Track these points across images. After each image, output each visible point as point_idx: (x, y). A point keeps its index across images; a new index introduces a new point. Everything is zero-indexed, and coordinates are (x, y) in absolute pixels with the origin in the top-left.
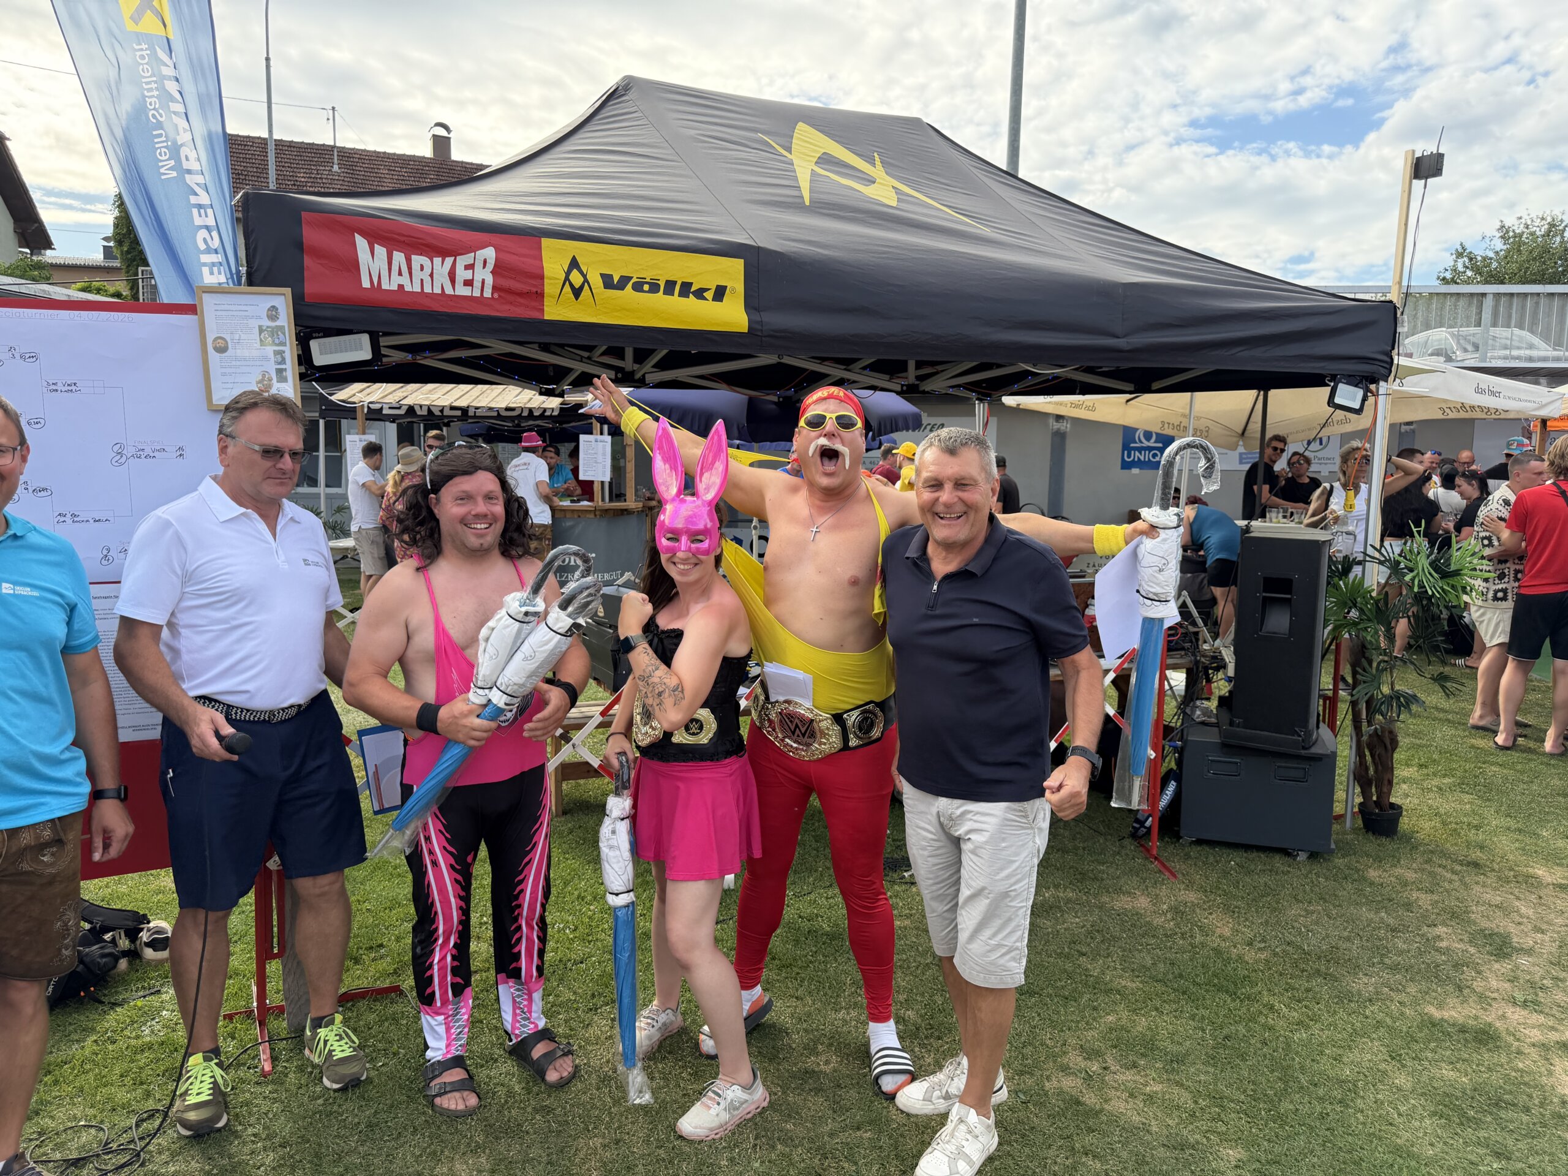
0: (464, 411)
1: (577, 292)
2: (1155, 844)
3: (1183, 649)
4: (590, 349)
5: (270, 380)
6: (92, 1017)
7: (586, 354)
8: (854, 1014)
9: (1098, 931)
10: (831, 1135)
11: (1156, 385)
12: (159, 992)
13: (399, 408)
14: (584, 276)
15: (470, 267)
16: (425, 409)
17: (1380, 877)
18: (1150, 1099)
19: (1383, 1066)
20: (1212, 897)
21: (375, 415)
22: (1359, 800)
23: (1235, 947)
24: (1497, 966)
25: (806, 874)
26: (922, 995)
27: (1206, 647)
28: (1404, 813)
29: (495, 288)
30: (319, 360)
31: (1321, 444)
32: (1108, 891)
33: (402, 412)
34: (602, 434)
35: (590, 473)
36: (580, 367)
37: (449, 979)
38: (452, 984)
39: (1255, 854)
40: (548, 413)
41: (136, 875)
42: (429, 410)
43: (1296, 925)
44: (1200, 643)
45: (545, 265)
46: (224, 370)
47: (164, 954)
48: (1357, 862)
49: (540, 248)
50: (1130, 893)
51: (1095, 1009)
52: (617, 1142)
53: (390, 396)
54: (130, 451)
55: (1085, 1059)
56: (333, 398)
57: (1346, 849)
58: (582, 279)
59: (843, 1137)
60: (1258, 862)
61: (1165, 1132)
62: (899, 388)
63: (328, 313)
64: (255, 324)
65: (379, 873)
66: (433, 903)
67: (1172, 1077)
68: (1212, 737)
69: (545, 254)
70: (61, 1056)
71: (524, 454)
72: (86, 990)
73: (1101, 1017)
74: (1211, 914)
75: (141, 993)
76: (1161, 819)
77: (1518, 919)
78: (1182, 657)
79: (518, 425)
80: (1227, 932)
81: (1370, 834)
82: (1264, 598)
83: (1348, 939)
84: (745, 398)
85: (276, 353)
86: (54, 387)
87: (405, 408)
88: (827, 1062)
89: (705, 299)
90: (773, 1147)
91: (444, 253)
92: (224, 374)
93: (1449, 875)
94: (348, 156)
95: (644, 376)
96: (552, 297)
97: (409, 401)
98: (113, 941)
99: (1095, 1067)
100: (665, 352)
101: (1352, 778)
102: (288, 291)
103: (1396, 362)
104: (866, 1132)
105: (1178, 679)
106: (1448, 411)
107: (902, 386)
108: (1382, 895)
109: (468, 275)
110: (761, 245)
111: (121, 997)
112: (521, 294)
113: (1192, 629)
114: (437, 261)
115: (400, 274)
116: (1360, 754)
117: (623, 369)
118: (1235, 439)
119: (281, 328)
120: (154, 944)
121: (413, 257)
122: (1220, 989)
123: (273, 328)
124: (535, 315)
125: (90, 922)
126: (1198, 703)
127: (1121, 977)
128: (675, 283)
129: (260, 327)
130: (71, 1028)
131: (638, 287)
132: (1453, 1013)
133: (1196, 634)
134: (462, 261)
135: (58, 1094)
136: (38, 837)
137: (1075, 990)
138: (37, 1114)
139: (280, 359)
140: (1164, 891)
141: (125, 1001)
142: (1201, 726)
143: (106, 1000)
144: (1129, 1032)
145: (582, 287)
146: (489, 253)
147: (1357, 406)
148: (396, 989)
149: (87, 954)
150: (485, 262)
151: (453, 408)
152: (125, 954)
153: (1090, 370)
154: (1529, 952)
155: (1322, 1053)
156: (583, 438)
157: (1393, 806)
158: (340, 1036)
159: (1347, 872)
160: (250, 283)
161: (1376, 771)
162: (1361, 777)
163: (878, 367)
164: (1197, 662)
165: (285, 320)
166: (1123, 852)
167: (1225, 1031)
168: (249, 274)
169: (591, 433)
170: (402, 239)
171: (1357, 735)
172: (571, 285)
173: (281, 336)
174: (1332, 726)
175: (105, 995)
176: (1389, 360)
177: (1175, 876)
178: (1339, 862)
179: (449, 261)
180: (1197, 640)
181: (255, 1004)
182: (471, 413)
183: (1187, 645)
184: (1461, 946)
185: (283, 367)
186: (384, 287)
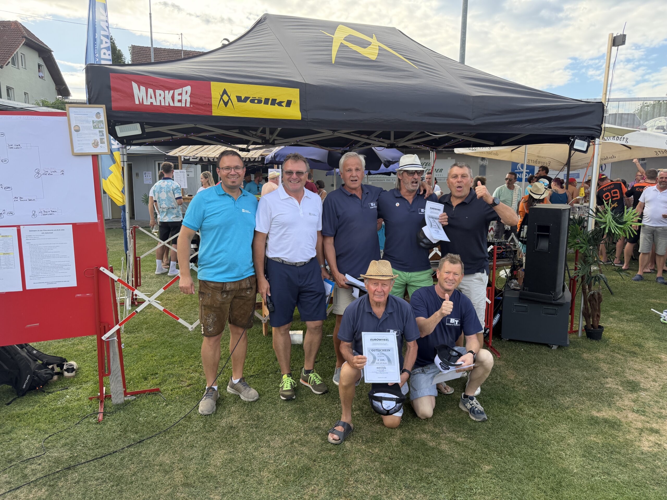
1: (226, 104)
2: (491, 341)
5: (98, 143)
11: (503, 143)
12: (67, 388)
13: (197, 158)
14: (229, 97)
15: (180, 94)
17: (588, 357)
18: (457, 444)
19: (565, 435)
20: (509, 363)
21: (188, 162)
22: (585, 323)
23: (514, 384)
24: (630, 395)
28: (605, 329)
29: (191, 103)
30: (120, 134)
39: (534, 346)
43: (544, 375)
45: (212, 92)
46: (78, 139)
47: (73, 374)
48: (579, 350)
49: (210, 86)
51: (444, 407)
54: (42, 172)
55: (435, 427)
57: (575, 344)
60: (534, 349)
61: (460, 457)
63: (122, 115)
64: (91, 119)
67: (469, 436)
68: (516, 295)
69: (212, 88)
72: (39, 387)
74: (507, 370)
75: (60, 389)
76: (493, 330)
77: (646, 375)
80: (512, 378)
81: (589, 338)
82: (538, 234)
83: (565, 382)
85: (100, 132)
86: (11, 146)
87: (199, 158)
89: (282, 106)
91: (169, 89)
92: (79, 141)
93: (620, 357)
96: (215, 106)
97: (199, 155)
98: (53, 369)
99: (437, 430)
101: (581, 314)
102: (104, 106)
108: (586, 364)
109: (180, 97)
110: (308, 82)
111: (52, 390)
112: (202, 105)
114: (167, 92)
115: (151, 98)
116: (585, 304)
119: (102, 121)
121: (156, 90)
123: (98, 121)
124: (208, 113)
125: (42, 361)
126: (513, 280)
128: (269, 99)
129: (93, 121)
130: (31, 401)
131: (252, 101)
132: (604, 414)
134: (177, 92)
135: (20, 425)
139: (101, 134)
141: (53, 391)
142: (513, 291)
143: (46, 391)
145: (228, 101)
146: (188, 88)
147: (585, 149)
148: (158, 390)
149: (40, 373)
150: (187, 92)
152: (57, 374)
154: (645, 390)
157: (600, 327)
159: (573, 354)
160: (90, 103)
161: (592, 311)
162: (585, 314)
163: (380, 136)
165: (103, 118)
168: (89, 100)
170: (152, 83)
171: (584, 296)
173: (102, 124)
175: (46, 389)
176: (600, 129)
178: (571, 350)
179: (172, 92)
180: (515, 254)
184: (616, 387)
185: (103, 137)
186: (145, 103)
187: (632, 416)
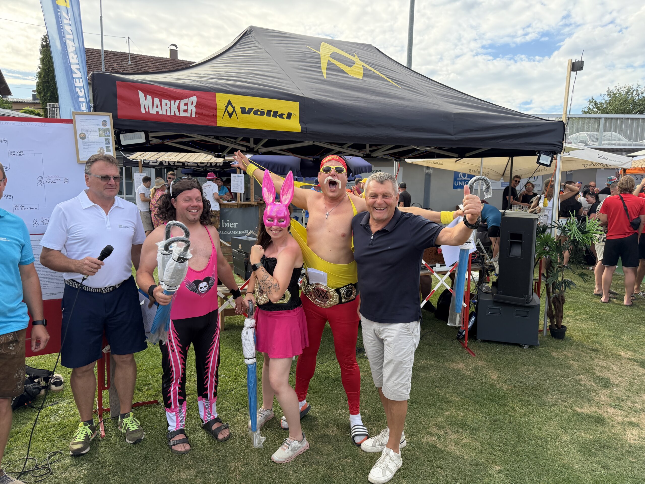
0: (183, 163)
1: (230, 115)
2: (466, 342)
3: (478, 262)
4: (236, 138)
5: (103, 150)
6: (30, 413)
7: (234, 140)
8: (344, 411)
9: (443, 377)
10: (335, 461)
11: (467, 155)
12: (57, 403)
13: (156, 162)
14: (234, 108)
15: (186, 104)
16: (167, 163)
17: (557, 355)
18: (464, 445)
19: (558, 432)
20: (490, 363)
21: (146, 165)
22: (549, 324)
23: (499, 384)
24: (604, 391)
25: (325, 354)
26: (372, 403)
27: (487, 262)
28: (567, 329)
29: (196, 113)
30: (124, 143)
31: (534, 179)
32: (447, 361)
33: (157, 164)
34: (240, 173)
35: (235, 189)
36: (231, 146)
37: (177, 397)
38: (179, 399)
39: (507, 346)
40: (218, 165)
41: (48, 355)
42: (169, 163)
43: (523, 375)
44: (485, 260)
45: (217, 103)
46: (84, 147)
47: (60, 388)
48: (548, 349)
49: (215, 97)
50: (456, 362)
51: (442, 409)
52: (247, 464)
53: (153, 157)
54: (45, 180)
55: (438, 429)
56: (129, 158)
57: (544, 344)
58: (232, 110)
59: (339, 461)
60: (508, 349)
61: (470, 459)
62: (362, 155)
63: (127, 123)
64: (97, 127)
65: (149, 354)
66: (171, 367)
67: (473, 436)
68: (490, 298)
69: (217, 99)
70: (17, 430)
71: (208, 181)
72: (28, 403)
73: (444, 412)
74: (489, 370)
75: (50, 404)
76: (469, 332)
77: (613, 372)
78: (477, 266)
79: (206, 170)
80: (495, 378)
81: (554, 338)
82: (511, 242)
83: (544, 380)
84: (300, 159)
85: (106, 140)
86: (13, 153)
87: (159, 162)
88: (333, 431)
89: (283, 118)
90: (311, 466)
91: (175, 99)
92: (84, 148)
93: (585, 355)
94: (135, 58)
95: (258, 150)
96: (220, 117)
97: (160, 159)
98: (39, 382)
99: (442, 433)
100: (266, 140)
101: (546, 315)
102: (111, 114)
103: (564, 145)
104: (349, 459)
105: (476, 275)
106: (586, 165)
107: (364, 154)
108: (558, 363)
109: (185, 108)
110: (306, 96)
111: (42, 405)
112: (207, 116)
113: (481, 254)
114: (173, 102)
115: (157, 107)
116: (549, 305)
117: (249, 147)
118: (499, 177)
119: (108, 129)
120: (56, 384)
121: (163, 100)
122: (493, 401)
123: (104, 129)
124: (213, 124)
125: (29, 375)
126: (484, 284)
127: (452, 396)
128: (271, 111)
129: (99, 129)
130: (21, 418)
131: (256, 113)
132: (586, 410)
133: (483, 256)
134: (183, 102)
135: (16, 445)
136: (7, 339)
137: (434, 401)
138: (7, 453)
139: (107, 142)
140: (470, 361)
141: (43, 407)
142: (485, 294)
144: (455, 418)
145: (232, 113)
146: (194, 99)
147: (548, 164)
148: (156, 402)
149: (28, 388)
150: (192, 102)
151: (178, 162)
152: (44, 387)
153: (440, 148)
154: (617, 385)
155: (533, 427)
156: (232, 175)
157: (563, 326)
158: (132, 421)
159: (544, 353)
160: (95, 110)
161: (556, 312)
162: (550, 315)
163: (354, 146)
164: (484, 268)
165: (110, 126)
166: (454, 345)
167: (494, 418)
168: (95, 107)
169: (236, 173)
170: (158, 92)
171: (548, 297)
172: (228, 112)
173: (108, 132)
174: (538, 294)
175: (35, 405)
176: (561, 145)
177: (474, 355)
178: (541, 349)
179: (177, 102)
180: (484, 259)
181: (98, 408)
182: (186, 165)
183: (480, 261)
184: (590, 383)
185: (109, 145)
186: (150, 112)
187: (612, 411)
